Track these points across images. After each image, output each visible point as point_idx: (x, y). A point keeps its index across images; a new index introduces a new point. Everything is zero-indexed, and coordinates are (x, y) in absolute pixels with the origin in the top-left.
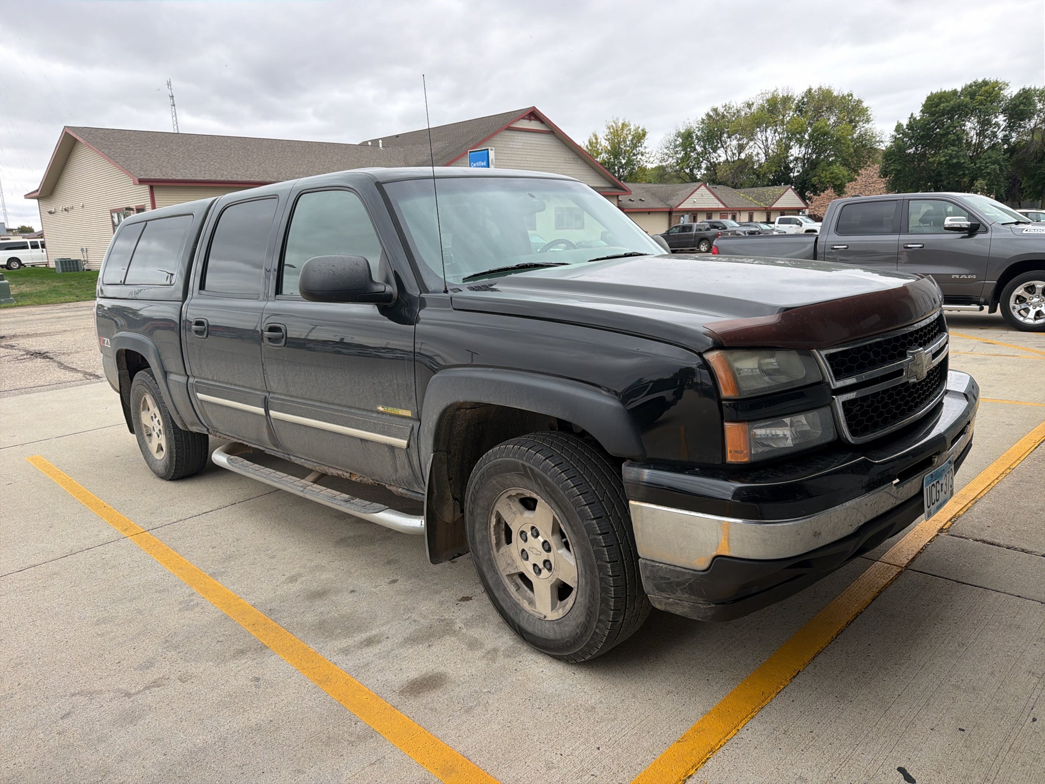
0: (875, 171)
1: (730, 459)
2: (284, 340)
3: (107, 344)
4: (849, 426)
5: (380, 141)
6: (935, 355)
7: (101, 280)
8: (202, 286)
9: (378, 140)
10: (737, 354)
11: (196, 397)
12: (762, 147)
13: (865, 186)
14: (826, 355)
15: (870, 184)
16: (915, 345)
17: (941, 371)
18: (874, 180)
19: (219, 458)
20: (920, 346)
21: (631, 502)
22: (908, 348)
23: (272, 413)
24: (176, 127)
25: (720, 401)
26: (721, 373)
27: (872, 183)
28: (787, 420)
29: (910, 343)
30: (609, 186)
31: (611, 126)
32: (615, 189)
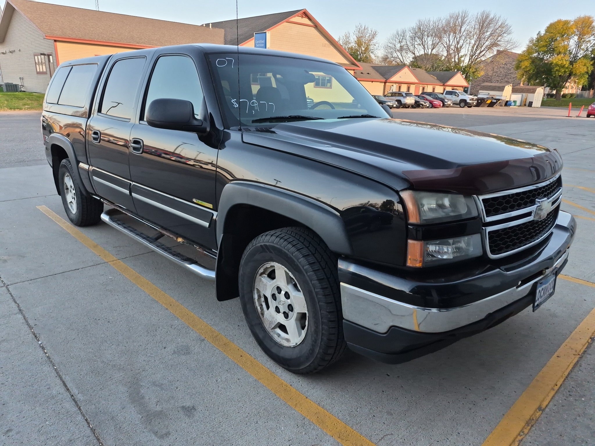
0: (512, 66)
1: (409, 264)
2: (141, 150)
3: (47, 140)
4: (491, 247)
5: (211, 24)
6: (553, 203)
7: (46, 100)
8: (100, 110)
9: (210, 23)
10: (423, 194)
11: (92, 178)
12: (446, 46)
13: (505, 75)
14: (483, 200)
15: (508, 74)
16: (541, 196)
17: (554, 213)
18: (511, 72)
19: (104, 217)
20: (545, 196)
21: (341, 284)
22: (537, 197)
23: (133, 194)
24: (97, 7)
25: (407, 224)
26: (410, 205)
27: (510, 74)
28: (451, 241)
29: (539, 194)
30: (349, 63)
31: (358, 26)
32: (352, 65)
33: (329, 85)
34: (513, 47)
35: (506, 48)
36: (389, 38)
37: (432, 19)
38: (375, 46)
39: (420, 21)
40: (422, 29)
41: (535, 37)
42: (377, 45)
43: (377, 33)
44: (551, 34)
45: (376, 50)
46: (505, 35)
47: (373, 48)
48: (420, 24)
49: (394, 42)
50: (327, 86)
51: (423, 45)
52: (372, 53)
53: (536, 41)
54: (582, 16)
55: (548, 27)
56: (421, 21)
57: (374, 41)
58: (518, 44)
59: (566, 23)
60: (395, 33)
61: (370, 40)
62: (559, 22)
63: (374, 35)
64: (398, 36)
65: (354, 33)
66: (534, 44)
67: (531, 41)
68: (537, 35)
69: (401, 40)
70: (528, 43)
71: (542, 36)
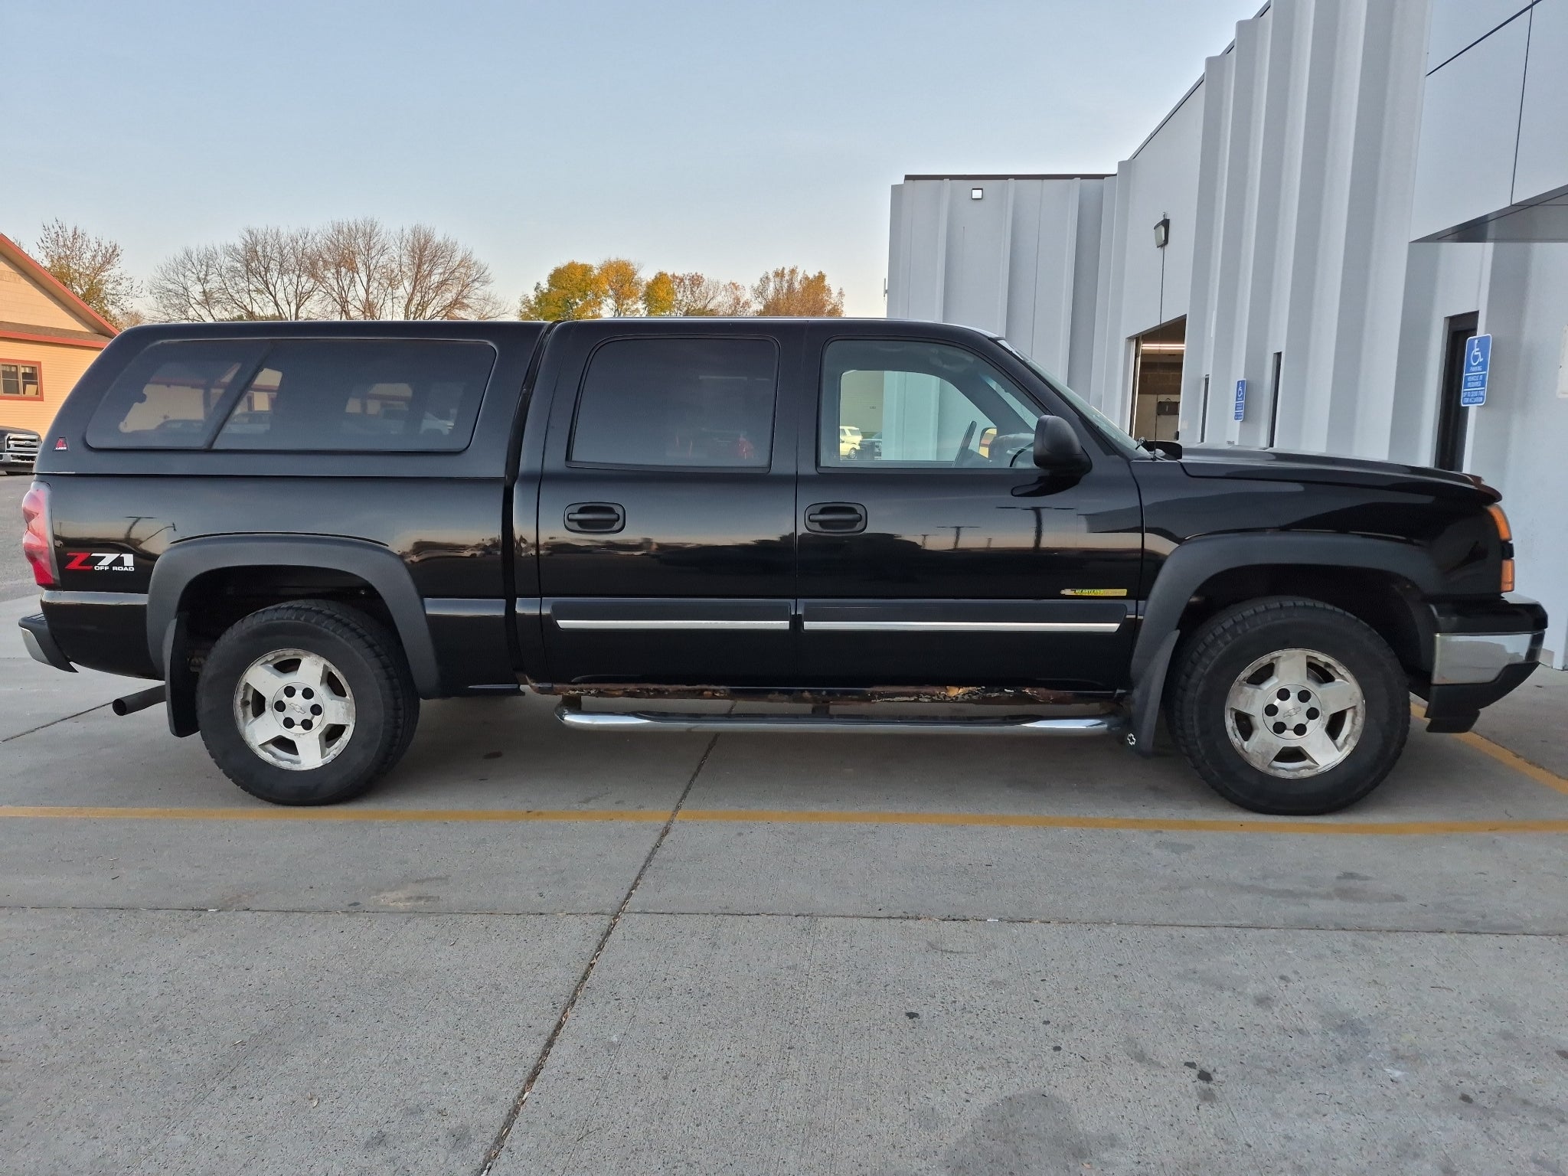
1: (1505, 589)
8: (569, 456)
21: (1438, 635)
23: (810, 624)
25: (1501, 542)
26: (1499, 520)
30: (88, 331)
31: (50, 227)
32: (100, 336)
33: (31, 389)
34: (497, 312)
35: (484, 313)
36: (164, 269)
37: (284, 231)
38: (119, 287)
39: (251, 233)
40: (260, 253)
41: (532, 295)
42: (125, 283)
43: (118, 251)
44: (564, 292)
45: (123, 297)
46: (477, 284)
47: (114, 292)
48: (253, 239)
49: (182, 278)
50: (24, 393)
51: (271, 294)
52: (113, 303)
53: (536, 304)
54: (613, 259)
55: (552, 276)
56: (255, 232)
57: (113, 272)
58: (509, 307)
59: (586, 269)
60: (181, 255)
61: (101, 268)
62: (572, 266)
63: (110, 257)
64: (189, 266)
65: (41, 244)
66: (531, 309)
67: (526, 302)
68: (535, 289)
69: (202, 276)
70: (519, 305)
71: (546, 294)
